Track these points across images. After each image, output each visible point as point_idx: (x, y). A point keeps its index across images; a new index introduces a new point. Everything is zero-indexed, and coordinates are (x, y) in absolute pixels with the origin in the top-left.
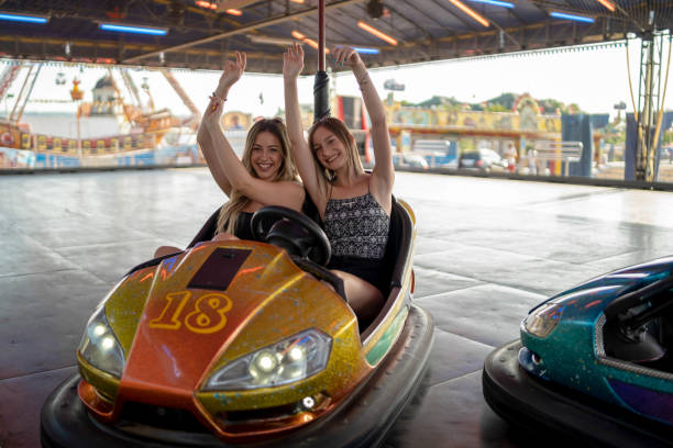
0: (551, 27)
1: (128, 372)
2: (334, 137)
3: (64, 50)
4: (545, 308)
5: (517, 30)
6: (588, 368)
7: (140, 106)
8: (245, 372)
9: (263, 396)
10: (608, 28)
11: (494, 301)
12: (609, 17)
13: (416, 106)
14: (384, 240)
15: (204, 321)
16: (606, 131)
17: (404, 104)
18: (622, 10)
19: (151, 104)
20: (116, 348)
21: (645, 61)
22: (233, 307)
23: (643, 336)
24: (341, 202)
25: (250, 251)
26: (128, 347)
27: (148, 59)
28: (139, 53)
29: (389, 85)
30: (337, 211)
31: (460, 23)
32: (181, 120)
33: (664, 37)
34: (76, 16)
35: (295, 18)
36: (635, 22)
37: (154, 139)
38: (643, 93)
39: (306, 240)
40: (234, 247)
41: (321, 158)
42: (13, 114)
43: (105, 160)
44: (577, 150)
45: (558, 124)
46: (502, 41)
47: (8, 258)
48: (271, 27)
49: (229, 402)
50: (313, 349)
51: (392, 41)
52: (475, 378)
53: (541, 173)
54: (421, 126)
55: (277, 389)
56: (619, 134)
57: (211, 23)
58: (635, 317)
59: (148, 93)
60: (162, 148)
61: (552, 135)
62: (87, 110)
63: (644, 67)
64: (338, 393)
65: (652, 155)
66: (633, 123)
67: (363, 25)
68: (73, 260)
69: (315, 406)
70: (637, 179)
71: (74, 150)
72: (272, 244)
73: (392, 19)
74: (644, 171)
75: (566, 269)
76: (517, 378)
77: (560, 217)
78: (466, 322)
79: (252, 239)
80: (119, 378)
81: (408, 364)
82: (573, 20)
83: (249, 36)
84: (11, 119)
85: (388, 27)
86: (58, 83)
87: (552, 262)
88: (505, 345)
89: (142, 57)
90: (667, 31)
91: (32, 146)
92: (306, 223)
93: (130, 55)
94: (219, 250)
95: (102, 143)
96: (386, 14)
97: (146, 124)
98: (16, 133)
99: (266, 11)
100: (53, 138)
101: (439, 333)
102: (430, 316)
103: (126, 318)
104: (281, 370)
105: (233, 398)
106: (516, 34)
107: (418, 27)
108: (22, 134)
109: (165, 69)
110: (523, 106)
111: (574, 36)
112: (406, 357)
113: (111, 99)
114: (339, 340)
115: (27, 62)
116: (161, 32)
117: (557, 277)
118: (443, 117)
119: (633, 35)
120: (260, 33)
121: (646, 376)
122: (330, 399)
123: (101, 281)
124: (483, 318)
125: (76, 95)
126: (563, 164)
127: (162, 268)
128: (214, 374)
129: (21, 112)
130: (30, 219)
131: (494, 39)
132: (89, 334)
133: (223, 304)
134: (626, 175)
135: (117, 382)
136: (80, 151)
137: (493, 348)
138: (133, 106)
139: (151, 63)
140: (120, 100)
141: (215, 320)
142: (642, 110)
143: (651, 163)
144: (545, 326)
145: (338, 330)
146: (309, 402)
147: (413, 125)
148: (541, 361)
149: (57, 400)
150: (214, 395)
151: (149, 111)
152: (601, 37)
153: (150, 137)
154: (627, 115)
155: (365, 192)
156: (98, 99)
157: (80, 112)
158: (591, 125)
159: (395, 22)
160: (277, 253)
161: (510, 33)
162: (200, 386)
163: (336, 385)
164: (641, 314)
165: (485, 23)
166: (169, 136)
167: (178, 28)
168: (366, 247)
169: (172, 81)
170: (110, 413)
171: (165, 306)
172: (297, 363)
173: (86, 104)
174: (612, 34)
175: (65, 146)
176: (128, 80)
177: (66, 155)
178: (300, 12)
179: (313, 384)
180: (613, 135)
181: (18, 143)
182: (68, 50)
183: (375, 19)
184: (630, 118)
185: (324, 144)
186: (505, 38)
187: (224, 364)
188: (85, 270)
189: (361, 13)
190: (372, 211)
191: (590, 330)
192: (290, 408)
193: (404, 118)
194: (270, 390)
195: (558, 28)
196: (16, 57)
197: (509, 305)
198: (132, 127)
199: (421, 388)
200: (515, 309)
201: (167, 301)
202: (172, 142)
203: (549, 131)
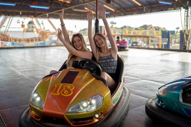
0: (159, 6)
1: (44, 108)
3: (19, 13)
5: (149, 7)
6: (177, 106)
7: (41, 29)
8: (79, 107)
9: (85, 114)
10: (175, 6)
11: (146, 85)
12: (175, 3)
13: (119, 28)
14: (116, 68)
15: (66, 92)
16: (174, 35)
17: (116, 28)
18: (180, 1)
19: (44, 28)
20: (41, 100)
21: (186, 15)
22: (75, 88)
24: (103, 57)
25: (79, 72)
26: (44, 100)
27: (44, 16)
28: (41, 14)
29: (112, 22)
30: (102, 60)
32: (53, 33)
34: (23, 4)
35: (85, 4)
36: (183, 4)
37: (45, 38)
38: (185, 24)
39: (95, 68)
40: (74, 71)
41: (97, 44)
42: (5, 31)
43: (31, 44)
44: (166, 41)
45: (160, 33)
46: (145, 10)
47: (6, 73)
48: (79, 6)
49: (74, 116)
50: (98, 101)
51: (113, 10)
52: (143, 108)
53: (155, 47)
55: (88, 112)
56: (177, 36)
57: (62, 5)
58: (190, 90)
59: (43, 25)
60: (47, 41)
61: (158, 37)
62: (26, 30)
63: (186, 17)
64: (105, 113)
65: (188, 42)
66: (182, 33)
67: (105, 6)
68: (24, 74)
69: (99, 117)
70: (183, 49)
71: (22, 42)
72: (85, 70)
73: (113, 4)
74: (186, 47)
75: (166, 75)
76: (156, 108)
78: (138, 91)
79: (79, 68)
80: (42, 109)
81: (124, 104)
82: (165, 4)
83: (72, 9)
84: (5, 33)
85: (112, 6)
86: (18, 23)
87: (161, 73)
88: (151, 98)
91: (10, 41)
92: (94, 63)
93: (39, 14)
94: (69, 71)
95: (30, 39)
96: (112, 2)
97: (43, 34)
98: (6, 37)
99: (77, 2)
100: (16, 38)
101: (131, 95)
102: (129, 90)
103: (43, 92)
104: (89, 106)
105: (76, 115)
106: (149, 8)
107: (120, 6)
108: (7, 37)
109: (48, 19)
110: (150, 28)
111: (165, 8)
112: (123, 102)
113: (33, 27)
114: (106, 98)
115: (9, 17)
116: (47, 8)
117: (163, 78)
118: (127, 32)
119: (183, 8)
120: (76, 8)
122: (103, 115)
123: (33, 80)
124: (143, 90)
125: (23, 26)
126: (162, 45)
127: (53, 77)
128: (70, 108)
129: (7, 31)
130: (11, 62)
131: (143, 9)
132: (33, 96)
133: (72, 87)
134: (180, 48)
135: (41, 110)
136: (24, 42)
137: (148, 99)
138: (39, 29)
140: (35, 27)
141: (70, 92)
142: (185, 29)
143: (188, 44)
144: (164, 93)
145: (105, 95)
146: (97, 116)
148: (163, 103)
149: (23, 115)
150: (70, 114)
151: (43, 30)
152: (173, 9)
153: (44, 38)
155: (110, 54)
156: (29, 27)
157: (24, 32)
158: (170, 34)
160: (87, 72)
161: (147, 8)
162: (66, 111)
163: (105, 110)
165: (140, 5)
166: (49, 37)
167: (52, 7)
168: (111, 70)
169: (50, 22)
170: (40, 119)
171: (55, 88)
172: (94, 105)
173: (25, 28)
174: (176, 8)
175: (20, 40)
176: (38, 22)
177: (20, 43)
178: (87, 2)
179: (99, 111)
180: (175, 37)
181: (6, 40)
182: (21, 13)
183: (109, 4)
184: (181, 32)
185: (98, 40)
187: (73, 105)
188: (28, 76)
189: (104, 2)
190: (112, 60)
191: (178, 94)
192: (91, 117)
193: (116, 32)
195: (161, 6)
196: (6, 15)
197: (150, 86)
198: (39, 35)
199: (128, 111)
200: (152, 87)
201: (55, 87)
202: (50, 39)
203: (157, 35)
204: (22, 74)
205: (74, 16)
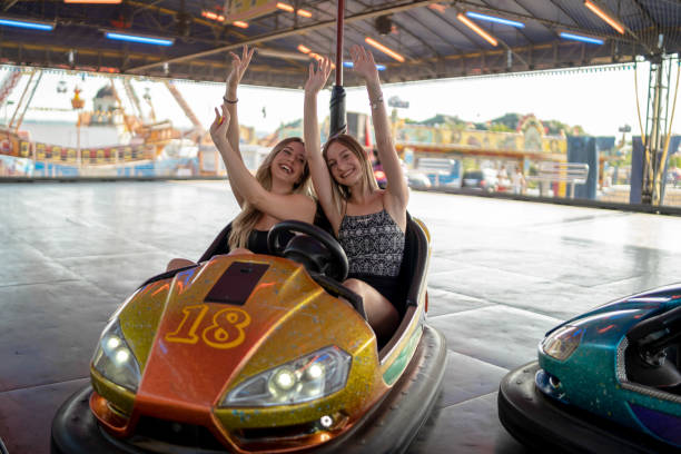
0: (559, 48)
1: (142, 389)
2: (349, 152)
3: (67, 58)
4: (565, 331)
5: (525, 49)
6: (609, 393)
7: (140, 117)
8: (264, 390)
9: (283, 414)
10: (616, 49)
11: (505, 323)
12: (617, 39)
13: (419, 124)
14: (400, 258)
15: (222, 336)
16: (610, 154)
17: (408, 122)
18: (631, 33)
19: (153, 115)
20: (131, 362)
21: (653, 84)
22: (252, 323)
23: (662, 361)
24: (356, 218)
25: (265, 268)
26: (144, 361)
27: (153, 70)
28: (143, 63)
29: (393, 101)
30: (352, 228)
31: (468, 41)
32: (182, 132)
33: (673, 61)
34: (82, 24)
35: (302, 32)
36: (644, 45)
37: (155, 150)
38: (651, 116)
39: (323, 256)
40: (252, 261)
41: (336, 173)
42: (13, 120)
43: (105, 171)
44: (582, 171)
45: (563, 145)
46: (510, 61)
47: (10, 267)
48: (278, 40)
49: (248, 419)
50: (332, 367)
51: (399, 58)
52: (490, 401)
53: (544, 194)
54: (425, 144)
55: (296, 407)
56: (624, 157)
57: (217, 35)
58: (654, 342)
59: (150, 104)
60: (162, 160)
61: (555, 157)
62: (87, 120)
63: (652, 91)
64: (357, 412)
65: (658, 178)
66: (639, 146)
67: (370, 41)
68: (75, 271)
69: (332, 426)
70: (643, 202)
71: (73, 160)
72: (290, 260)
73: (400, 35)
74: (651, 195)
75: (577, 292)
76: (535, 401)
77: (566, 239)
78: (476, 343)
79: (268, 254)
80: (134, 392)
81: (423, 384)
82: (582, 42)
84: (10, 126)
85: (395, 44)
86: (59, 91)
87: (561, 284)
88: (520, 368)
89: (146, 67)
90: (675, 55)
91: (31, 154)
92: (324, 238)
93: (135, 64)
94: (235, 264)
95: (101, 153)
96: (394, 31)
97: (147, 135)
98: (15, 141)
99: (273, 24)
100: (52, 147)
101: (452, 355)
102: (443, 337)
103: (142, 331)
104: (300, 387)
105: (252, 416)
106: (524, 54)
107: (425, 43)
108: (20, 141)
109: (168, 80)
110: (528, 127)
111: (583, 57)
112: (420, 376)
113: (112, 109)
114: (359, 358)
115: (29, 69)
116: (167, 42)
117: (566, 300)
118: (447, 136)
119: (642, 58)
120: (266, 46)
121: (669, 401)
122: (348, 418)
123: (104, 293)
124: (495, 339)
125: (77, 104)
126: (569, 186)
127: (177, 281)
128: (232, 391)
129: (21, 120)
130: (30, 228)
131: (502, 59)
132: (103, 346)
133: (241, 319)
134: (631, 198)
135: (133, 396)
136: (79, 160)
137: (507, 371)
138: (134, 117)
139: (155, 73)
140: (121, 110)
141: (234, 335)
142: (649, 134)
143: (658, 187)
144: (563, 349)
145: (357, 348)
146: (327, 421)
147: (416, 143)
148: (560, 384)
149: (67, 413)
150: (232, 411)
151: (149, 121)
152: (609, 59)
153: (151, 148)
154: (634, 138)
155: (381, 209)
156: (99, 108)
157: (79, 124)
158: (597, 147)
159: (403, 39)
160: (294, 269)
161: (519, 53)
162: (218, 402)
163: (354, 404)
164: (660, 340)
165: (493, 42)
166: (169, 148)
167: (185, 39)
168: (382, 265)
169: (174, 92)
170: (124, 428)
171: (181, 319)
172: (316, 381)
173: (86, 113)
174: (620, 57)
175: (64, 155)
176: (130, 90)
177: (65, 164)
178: (305, 27)
179: (333, 403)
180: (617, 159)
181: (16, 150)
182: (71, 58)
183: (383, 35)
184: (636, 142)
185: (339, 159)
186: (513, 57)
187: (242, 380)
188: (88, 280)
189: (369, 28)
190: (388, 229)
191: (612, 354)
192: (307, 426)
193: (408, 135)
194: (289, 408)
195: (566, 49)
196: (18, 64)
197: (521, 327)
198: (133, 138)
199: (436, 410)
200: (526, 331)
201: (184, 315)
202: (172, 153)
203: (553, 153)
204: (67, 272)
205: (259, 74)
